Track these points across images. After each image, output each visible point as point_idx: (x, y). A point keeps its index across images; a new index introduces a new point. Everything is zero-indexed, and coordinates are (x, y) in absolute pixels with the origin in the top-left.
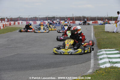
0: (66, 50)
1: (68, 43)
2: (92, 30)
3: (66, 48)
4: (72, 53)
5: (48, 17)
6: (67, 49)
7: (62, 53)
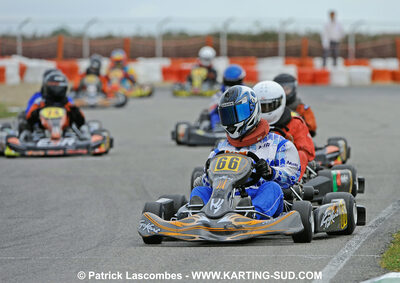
5: (231, 37)
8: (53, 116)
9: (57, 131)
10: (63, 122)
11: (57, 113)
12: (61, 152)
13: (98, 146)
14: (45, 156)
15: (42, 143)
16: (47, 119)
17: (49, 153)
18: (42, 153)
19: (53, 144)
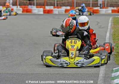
0: (72, 59)
1: (73, 46)
2: (109, 27)
3: (70, 55)
4: (83, 64)
6: (73, 56)
7: (65, 65)
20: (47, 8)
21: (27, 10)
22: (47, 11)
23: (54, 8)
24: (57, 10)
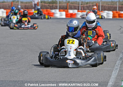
8: (25, 20)
9: (26, 23)
10: (27, 21)
11: (26, 19)
12: (27, 28)
13: (36, 27)
14: (24, 29)
15: (23, 26)
16: (24, 21)
17: (25, 28)
18: (23, 28)
19: (25, 27)
20: (71, 11)
21: (48, 13)
22: (69, 15)
23: (78, 11)
24: (80, 14)
